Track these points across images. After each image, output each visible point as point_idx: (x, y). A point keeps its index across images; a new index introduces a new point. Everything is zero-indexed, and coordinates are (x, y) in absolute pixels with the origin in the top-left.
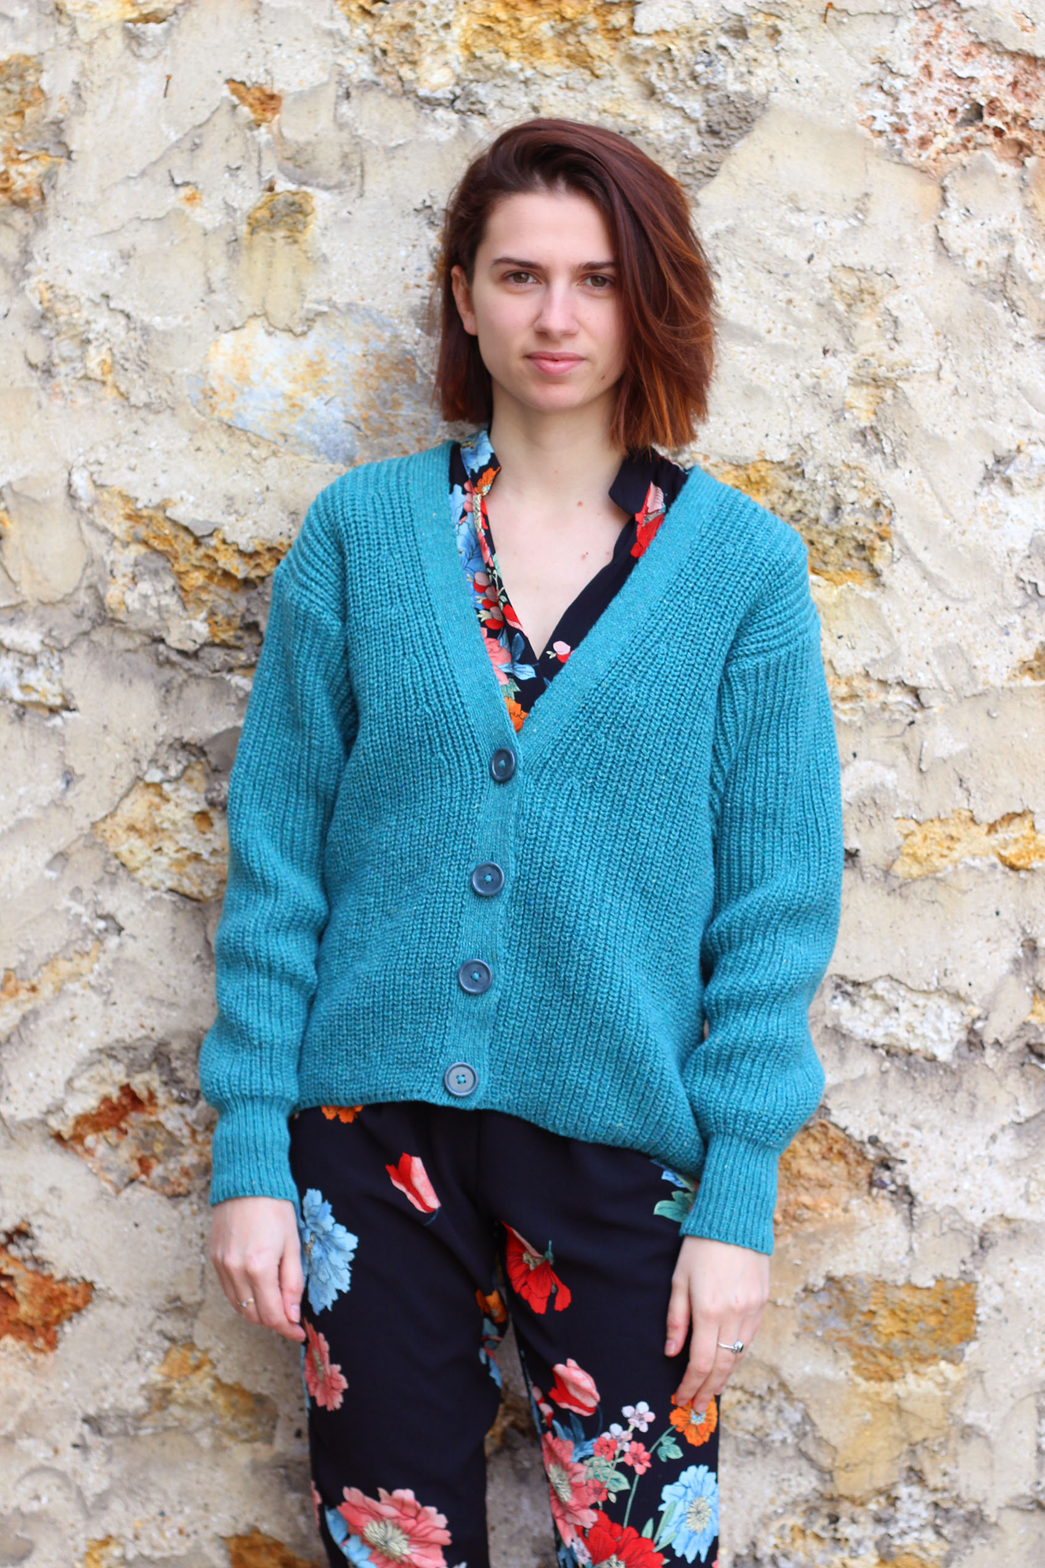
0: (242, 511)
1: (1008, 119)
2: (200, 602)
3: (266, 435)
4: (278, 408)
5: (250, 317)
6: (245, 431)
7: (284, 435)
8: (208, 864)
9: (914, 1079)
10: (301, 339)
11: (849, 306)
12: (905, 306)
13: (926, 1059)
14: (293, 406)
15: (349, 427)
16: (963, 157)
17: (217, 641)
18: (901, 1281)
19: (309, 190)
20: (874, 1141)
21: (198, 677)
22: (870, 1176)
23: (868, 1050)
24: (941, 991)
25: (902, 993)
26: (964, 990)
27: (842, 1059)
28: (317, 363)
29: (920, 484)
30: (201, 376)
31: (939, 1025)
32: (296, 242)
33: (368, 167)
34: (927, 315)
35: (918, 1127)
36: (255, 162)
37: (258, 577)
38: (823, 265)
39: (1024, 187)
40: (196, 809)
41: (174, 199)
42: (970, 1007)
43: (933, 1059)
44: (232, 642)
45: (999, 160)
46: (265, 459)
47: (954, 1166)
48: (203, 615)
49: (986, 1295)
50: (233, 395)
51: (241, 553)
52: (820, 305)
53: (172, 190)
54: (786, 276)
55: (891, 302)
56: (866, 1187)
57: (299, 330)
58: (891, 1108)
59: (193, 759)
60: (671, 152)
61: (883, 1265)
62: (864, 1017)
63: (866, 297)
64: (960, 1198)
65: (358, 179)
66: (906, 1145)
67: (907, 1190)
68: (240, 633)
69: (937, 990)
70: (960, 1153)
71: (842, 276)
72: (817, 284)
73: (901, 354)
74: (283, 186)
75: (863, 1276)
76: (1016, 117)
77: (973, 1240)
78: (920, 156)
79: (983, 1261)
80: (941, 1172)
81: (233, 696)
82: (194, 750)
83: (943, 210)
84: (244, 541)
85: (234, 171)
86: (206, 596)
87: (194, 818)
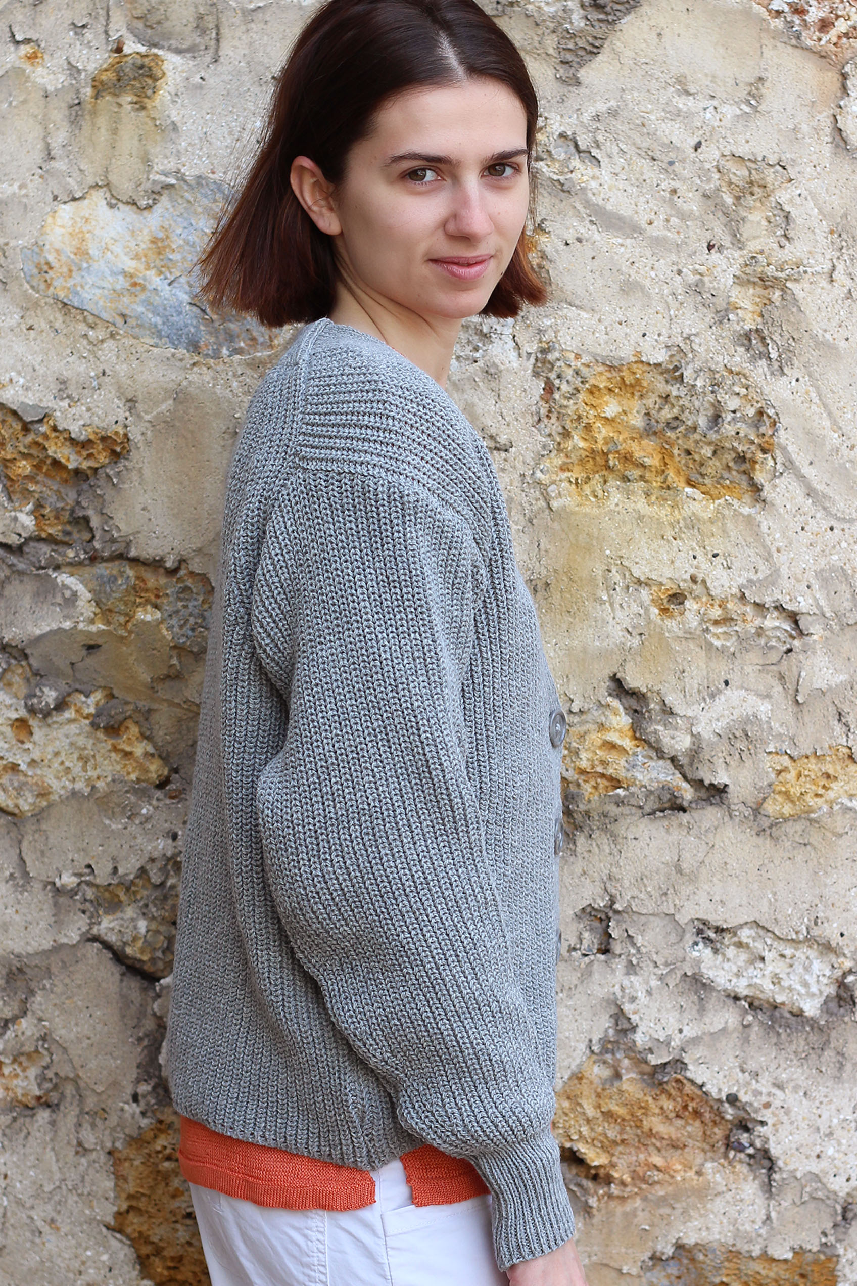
0: (75, 396)
2: (26, 494)
3: (104, 316)
4: (118, 287)
5: (91, 187)
6: (83, 311)
7: (123, 316)
8: (26, 776)
9: (779, 1034)
10: (145, 213)
11: (738, 198)
12: (798, 200)
13: (791, 1012)
14: (135, 284)
15: (194, 309)
17: (44, 535)
18: (756, 1252)
19: (160, 52)
20: (733, 1099)
21: (21, 573)
22: (727, 1138)
23: (730, 1002)
24: (810, 940)
25: (769, 942)
26: (835, 940)
27: (702, 1010)
28: (162, 240)
29: (807, 393)
30: (36, 249)
31: (807, 977)
32: (143, 108)
33: (224, 31)
34: (821, 211)
35: (780, 1086)
36: (102, 20)
37: (90, 468)
38: (711, 154)
40: (15, 716)
41: (13, 57)
42: (841, 960)
43: (798, 1014)
44: (60, 537)
46: (102, 341)
47: (818, 1129)
48: (30, 507)
49: (847, 1271)
50: (70, 271)
51: (73, 441)
52: (705, 196)
53: (12, 48)
54: (671, 163)
55: (783, 196)
56: (722, 1150)
57: (143, 203)
58: (752, 1065)
59: (13, 661)
60: (552, 25)
61: (737, 1234)
62: (726, 966)
63: (756, 189)
64: (824, 1164)
65: (213, 43)
66: (767, 1105)
67: (765, 1153)
68: (69, 528)
69: (807, 939)
70: (825, 1116)
71: (730, 165)
72: (703, 174)
73: (791, 252)
74: (132, 47)
75: (715, 1245)
77: (836, 1211)
78: (820, 40)
79: (845, 1233)
80: (803, 1136)
81: (59, 596)
82: (14, 652)
83: (842, 98)
84: (75, 429)
85: (79, 29)
86: (31, 487)
87: (12, 726)
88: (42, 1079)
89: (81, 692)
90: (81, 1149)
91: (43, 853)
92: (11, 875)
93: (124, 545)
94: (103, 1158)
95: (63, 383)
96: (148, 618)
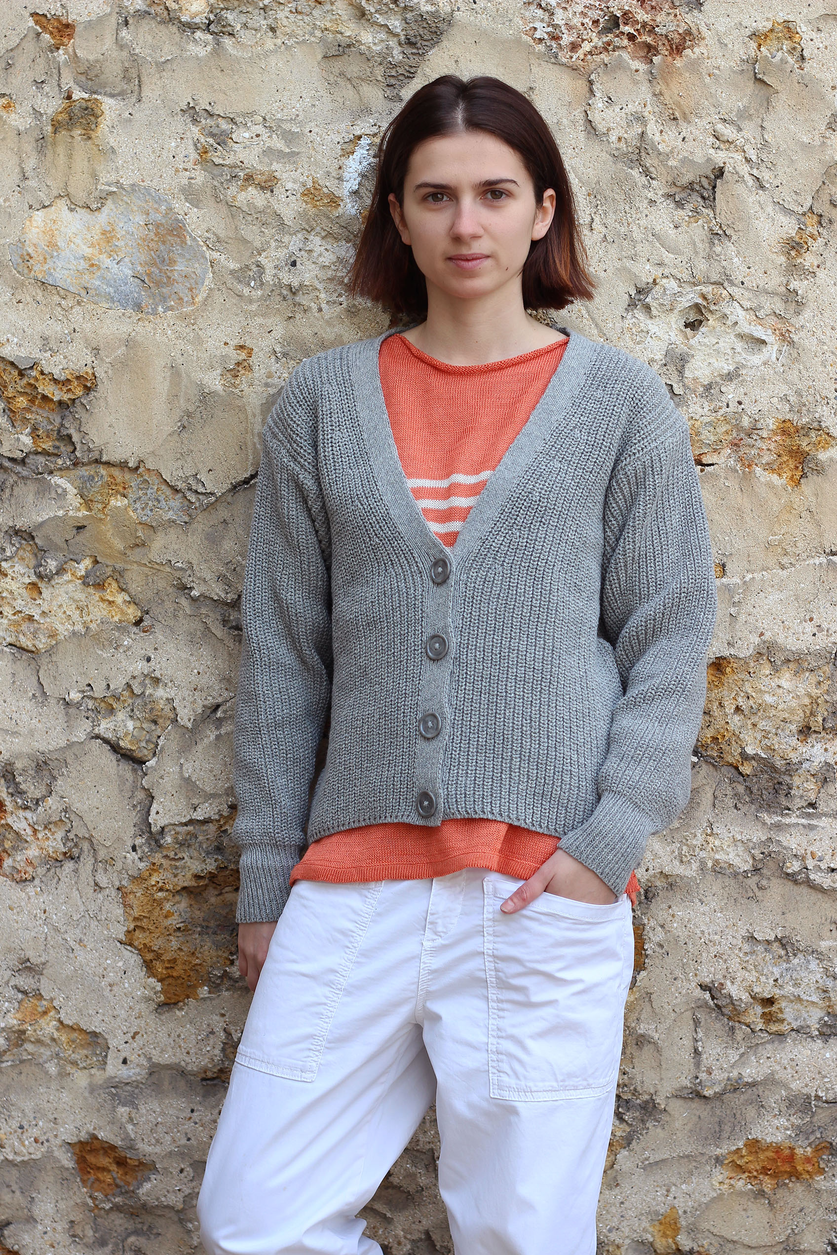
0: (55, 348)
1: (639, 27)
2: (25, 421)
3: (72, 289)
4: (81, 268)
5: (56, 197)
6: (55, 287)
7: (86, 289)
8: (39, 623)
10: (96, 213)
14: (92, 265)
15: (136, 280)
16: (605, 57)
17: (40, 450)
19: (99, 97)
21: (25, 478)
28: (110, 232)
29: (579, 311)
30: (20, 245)
32: (90, 138)
33: (144, 79)
34: (580, 181)
36: (56, 77)
37: (69, 399)
39: (652, 79)
40: (27, 581)
44: (52, 450)
45: (633, 59)
46: (72, 308)
48: (28, 430)
49: (651, 935)
50: (45, 259)
51: (56, 381)
57: (94, 206)
59: (23, 542)
60: (379, 59)
65: (137, 88)
68: (57, 443)
74: (78, 94)
76: (644, 25)
77: (640, 893)
78: (572, 57)
79: (648, 908)
81: (53, 492)
82: (24, 535)
83: (590, 99)
84: (57, 372)
85: (39, 84)
86: (29, 416)
87: (26, 588)
88: (66, 839)
89: (75, 561)
90: (98, 887)
91: (55, 677)
92: (34, 695)
93: (98, 453)
94: (114, 893)
95: (45, 339)
96: (119, 504)
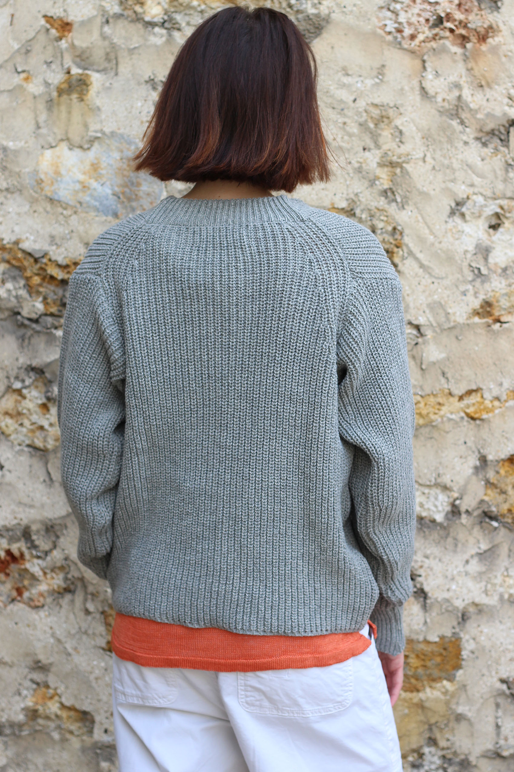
0: (59, 243)
1: (457, 23)
2: (38, 293)
3: (71, 203)
4: (76, 189)
5: (60, 141)
6: (59, 201)
7: (80, 203)
8: (48, 431)
9: (425, 532)
10: (88, 152)
11: (376, 125)
12: (405, 124)
13: (430, 521)
14: (84, 187)
15: (114, 197)
16: (433, 44)
17: (48, 313)
18: (421, 638)
19: (89, 72)
21: (38, 332)
24: (437, 485)
26: (449, 484)
28: (96, 164)
29: (416, 217)
30: (35, 173)
31: (436, 503)
32: (83, 100)
33: (120, 60)
34: (417, 128)
35: (427, 557)
36: (60, 58)
38: (362, 104)
39: (466, 59)
40: (40, 402)
41: (17, 80)
42: (452, 493)
43: (433, 521)
44: (56, 313)
45: (453, 44)
46: (70, 216)
47: (447, 577)
48: (41, 299)
49: (466, 645)
50: (52, 182)
51: (59, 266)
52: (361, 125)
53: (16, 75)
54: (342, 110)
55: (398, 122)
57: (86, 146)
59: (37, 376)
61: (411, 631)
63: (385, 120)
64: (451, 594)
65: (114, 66)
66: (421, 567)
67: (422, 591)
68: (60, 308)
69: (435, 484)
70: (450, 570)
71: (371, 109)
72: (359, 114)
73: (404, 149)
74: (75, 71)
76: (460, 22)
77: (458, 616)
78: (410, 44)
79: (464, 627)
80: (440, 581)
82: (38, 371)
83: (423, 72)
84: (61, 260)
85: (49, 64)
86: (41, 289)
87: (39, 407)
88: (66, 579)
90: (87, 612)
92: (44, 480)
94: (98, 616)
95: (52, 238)
